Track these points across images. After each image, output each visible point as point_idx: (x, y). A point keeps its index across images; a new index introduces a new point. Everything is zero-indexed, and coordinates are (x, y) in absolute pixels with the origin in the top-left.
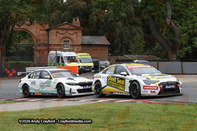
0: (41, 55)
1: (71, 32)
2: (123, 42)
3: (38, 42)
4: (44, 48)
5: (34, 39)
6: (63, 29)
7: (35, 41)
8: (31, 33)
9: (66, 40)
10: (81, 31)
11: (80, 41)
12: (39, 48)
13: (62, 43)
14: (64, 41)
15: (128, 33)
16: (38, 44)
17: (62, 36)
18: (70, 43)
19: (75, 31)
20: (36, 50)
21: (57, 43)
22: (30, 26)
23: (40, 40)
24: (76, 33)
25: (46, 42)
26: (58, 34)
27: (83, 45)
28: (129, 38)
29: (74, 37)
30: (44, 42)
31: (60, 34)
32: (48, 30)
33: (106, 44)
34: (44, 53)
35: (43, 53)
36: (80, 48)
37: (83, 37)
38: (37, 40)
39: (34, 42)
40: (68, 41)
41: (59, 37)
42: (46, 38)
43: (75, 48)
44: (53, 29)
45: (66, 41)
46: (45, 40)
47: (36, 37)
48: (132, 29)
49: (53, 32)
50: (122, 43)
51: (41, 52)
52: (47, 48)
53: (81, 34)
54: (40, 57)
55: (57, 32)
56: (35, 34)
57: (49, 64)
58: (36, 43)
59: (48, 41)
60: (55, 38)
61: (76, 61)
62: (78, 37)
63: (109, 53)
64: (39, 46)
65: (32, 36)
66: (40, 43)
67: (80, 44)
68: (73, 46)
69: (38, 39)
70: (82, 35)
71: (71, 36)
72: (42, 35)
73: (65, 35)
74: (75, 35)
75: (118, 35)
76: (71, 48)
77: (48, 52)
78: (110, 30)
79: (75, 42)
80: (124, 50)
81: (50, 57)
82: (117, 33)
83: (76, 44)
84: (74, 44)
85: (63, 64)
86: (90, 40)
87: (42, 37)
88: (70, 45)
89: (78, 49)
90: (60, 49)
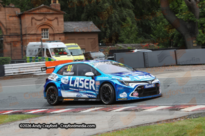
0: (13, 48)
1: (49, 17)
2: (113, 28)
3: (8, 31)
4: (16, 39)
5: (3, 28)
6: (40, 14)
7: (4, 30)
9: (45, 27)
10: (62, 16)
11: (63, 29)
12: (9, 40)
13: (39, 32)
14: (42, 30)
15: (118, 17)
16: (8, 34)
17: (39, 23)
18: (50, 31)
19: (55, 16)
20: (6, 42)
21: (33, 32)
23: (10, 29)
24: (57, 18)
25: (19, 32)
26: (33, 20)
27: (66, 33)
28: (118, 22)
29: (54, 23)
30: (15, 31)
31: (36, 20)
32: (20, 16)
33: (95, 30)
34: (17, 46)
35: (15, 46)
36: (63, 37)
37: (65, 23)
38: (6, 30)
39: (3, 32)
40: (47, 29)
41: (35, 24)
42: (17, 26)
43: (57, 38)
44: (28, 14)
45: (45, 29)
46: (16, 29)
47: (5, 25)
48: (121, 12)
49: (27, 19)
50: (111, 29)
51: (12, 44)
52: (20, 39)
53: (63, 19)
54: (11, 50)
55: (32, 18)
56: (3, 22)
57: (28, 59)
58: (5, 33)
59: (21, 30)
60: (31, 26)
61: (66, 54)
62: (60, 23)
63: (99, 43)
64: (9, 36)
66: (10, 34)
67: (62, 32)
68: (54, 35)
69: (8, 27)
70: (65, 21)
71: (51, 23)
72: (13, 23)
73: (43, 21)
74: (56, 21)
75: (106, 19)
76: (51, 38)
77: (22, 44)
78: (95, 14)
79: (56, 30)
80: (114, 38)
81: (29, 51)
82: (105, 18)
83: (57, 32)
84: (55, 33)
85: (49, 59)
86: (75, 27)
87: (13, 25)
88: (50, 34)
89: (60, 39)
90: (37, 40)
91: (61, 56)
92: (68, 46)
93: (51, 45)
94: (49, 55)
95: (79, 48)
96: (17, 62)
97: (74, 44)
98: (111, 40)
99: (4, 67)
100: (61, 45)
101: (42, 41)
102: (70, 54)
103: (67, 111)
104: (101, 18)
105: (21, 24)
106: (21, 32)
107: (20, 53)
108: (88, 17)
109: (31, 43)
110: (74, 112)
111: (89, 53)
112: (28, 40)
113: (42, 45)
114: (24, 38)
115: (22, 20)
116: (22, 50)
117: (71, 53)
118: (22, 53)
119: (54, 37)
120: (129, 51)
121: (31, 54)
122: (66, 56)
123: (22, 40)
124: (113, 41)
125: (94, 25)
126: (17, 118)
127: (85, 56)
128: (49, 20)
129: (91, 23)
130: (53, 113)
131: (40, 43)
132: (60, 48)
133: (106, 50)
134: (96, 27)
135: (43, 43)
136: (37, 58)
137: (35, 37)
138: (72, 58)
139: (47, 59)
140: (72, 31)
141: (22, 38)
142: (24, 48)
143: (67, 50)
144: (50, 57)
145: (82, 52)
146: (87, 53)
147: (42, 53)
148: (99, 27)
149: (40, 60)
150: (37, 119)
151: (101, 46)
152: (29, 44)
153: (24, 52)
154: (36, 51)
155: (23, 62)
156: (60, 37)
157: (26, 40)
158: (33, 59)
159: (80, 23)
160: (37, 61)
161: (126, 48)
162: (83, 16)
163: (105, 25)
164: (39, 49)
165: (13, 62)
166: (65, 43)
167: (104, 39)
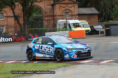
0: (49, 23)
1: (69, 5)
3: (46, 14)
4: (50, 18)
5: (43, 12)
6: (64, 4)
7: (44, 13)
8: (41, 8)
10: (77, 4)
11: (77, 12)
12: (47, 18)
14: (65, 13)
15: (109, 5)
16: (46, 15)
17: (63, 9)
18: (70, 13)
19: (73, 5)
20: (45, 20)
21: (60, 14)
22: (40, 3)
23: (47, 13)
25: (52, 14)
26: (60, 7)
27: (79, 15)
29: (72, 9)
30: (50, 14)
31: (62, 7)
32: (53, 5)
33: (96, 13)
34: (51, 22)
36: (77, 17)
37: (79, 9)
38: (45, 13)
40: (68, 12)
41: (62, 9)
42: (52, 11)
43: (74, 17)
44: (57, 4)
45: (67, 12)
47: (44, 10)
51: (48, 21)
52: (53, 18)
54: (48, 25)
56: (44, 8)
57: (58, 30)
58: (44, 15)
59: (53, 13)
60: (59, 11)
62: (75, 9)
63: (99, 20)
64: (47, 17)
65: (42, 10)
66: (47, 15)
67: (77, 14)
68: (72, 16)
69: (46, 12)
70: (78, 7)
71: (70, 9)
72: (49, 9)
73: (66, 8)
74: (73, 7)
75: (103, 6)
76: (71, 18)
77: (54, 21)
78: (96, 4)
79: (73, 13)
80: (107, 17)
81: (58, 25)
84: (73, 14)
85: (70, 29)
86: (84, 11)
88: (70, 15)
89: (75, 18)
90: (63, 19)
91: (77, 28)
92: (81, 22)
93: (71, 22)
94: (70, 27)
95: (87, 23)
96: (52, 31)
97: (84, 21)
98: (105, 18)
99: (45, 34)
100: (77, 21)
101: (66, 19)
102: (82, 27)
103: (91, 62)
104: (99, 6)
105: (53, 9)
106: (54, 14)
108: (91, 5)
109: (59, 20)
110: (95, 63)
111: (93, 26)
112: (57, 18)
113: (66, 21)
114: (55, 18)
115: (54, 8)
117: (83, 26)
119: (72, 17)
121: (59, 27)
122: (80, 28)
123: (54, 19)
124: (106, 19)
125: (95, 10)
126: (61, 66)
127: (91, 28)
128: (69, 7)
129: (94, 8)
130: (82, 63)
131: (65, 20)
132: (76, 23)
133: (102, 24)
134: (97, 11)
136: (63, 29)
137: (61, 17)
138: (84, 29)
139: (69, 30)
140: (83, 13)
141: (54, 17)
142: (55, 23)
143: (80, 24)
144: (71, 28)
145: (89, 26)
146: (91, 26)
147: (66, 27)
148: (99, 11)
149: (65, 30)
150: (73, 66)
151: (99, 22)
152: (58, 21)
153: (55, 25)
154: (62, 25)
155: (56, 31)
156: (76, 17)
157: (56, 18)
158: (61, 30)
159: (87, 8)
160: (63, 31)
161: (115, 23)
162: (88, 4)
163: (102, 10)
164: (65, 24)
165: (50, 31)
166: (79, 20)
167: (101, 18)
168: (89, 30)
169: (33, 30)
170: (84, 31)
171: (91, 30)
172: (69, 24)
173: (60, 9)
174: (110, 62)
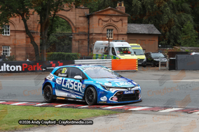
0: (80, 46)
1: (114, 19)
2: (172, 31)
3: (78, 30)
4: (83, 37)
5: (72, 27)
6: (106, 15)
7: (73, 29)
8: (70, 20)
9: (110, 28)
10: (127, 18)
11: (126, 30)
12: (77, 37)
13: (105, 32)
14: (107, 30)
15: (177, 21)
16: (77, 33)
17: (105, 24)
18: (115, 31)
19: (120, 18)
20: (75, 40)
21: (100, 32)
22: (68, 12)
23: (79, 28)
24: (121, 20)
25: (86, 31)
26: (100, 21)
27: (129, 34)
28: (178, 27)
29: (119, 25)
30: (83, 30)
31: (103, 21)
32: (88, 17)
33: (155, 33)
34: (84, 43)
35: (82, 43)
36: (126, 37)
37: (129, 25)
38: (76, 28)
39: (72, 31)
40: (112, 30)
41: (102, 24)
42: (86, 25)
43: (120, 38)
44: (95, 15)
45: (110, 30)
46: (84, 28)
47: (75, 24)
48: (180, 16)
49: (95, 19)
50: (170, 32)
51: (80, 42)
52: (87, 37)
53: (127, 21)
54: (79, 47)
55: (100, 19)
56: (74, 21)
57: (94, 56)
58: (74, 32)
59: (89, 29)
60: (97, 26)
61: (130, 53)
62: (123, 25)
63: (159, 44)
64: (78, 35)
65: (70, 23)
66: (79, 32)
67: (125, 33)
68: (118, 35)
69: (77, 26)
70: (128, 23)
71: (116, 24)
72: (82, 23)
73: (109, 22)
74: (120, 22)
75: (166, 23)
76: (116, 38)
77: (89, 42)
78: (156, 18)
79: (120, 30)
80: (172, 41)
82: (165, 21)
83: (121, 33)
84: (119, 33)
85: (114, 57)
86: (137, 29)
87: (81, 25)
88: (114, 34)
89: (123, 39)
90: (103, 39)
91: (126, 55)
92: (132, 46)
93: (117, 44)
94: (114, 53)
95: (141, 48)
96: (85, 59)
97: (136, 44)
98: (169, 42)
99: (74, 62)
100: (126, 44)
101: (109, 40)
102: (133, 53)
103: (146, 110)
104: (161, 22)
105: (89, 24)
106: (89, 31)
107: (87, 51)
108: (149, 20)
109: (98, 42)
110: (153, 111)
111: (150, 54)
112: (95, 38)
113: (109, 43)
114: (91, 37)
115: (91, 21)
116: (88, 47)
117: (135, 53)
118: (88, 50)
119: (118, 37)
120: (187, 53)
121: (97, 51)
122: (130, 55)
123: (89, 38)
124: (171, 43)
125: (155, 28)
126: (99, 113)
127: (146, 56)
128: (114, 21)
129: (153, 26)
130: (131, 111)
131: (107, 42)
132: (124, 48)
133: (164, 51)
134: (157, 30)
135: (110, 42)
136: (103, 56)
137: (101, 37)
138: (135, 57)
139: (113, 57)
140: (135, 32)
142: (90, 46)
143: (130, 50)
144: (116, 55)
145: (143, 52)
146: (147, 53)
147: (108, 52)
148: (159, 30)
149: (106, 58)
150: (118, 115)
151: (160, 47)
152: (96, 43)
153: (90, 49)
154: (102, 49)
155: (91, 59)
158: (99, 56)
159: (142, 25)
160: (103, 58)
161: (184, 51)
162: (145, 18)
163: (165, 28)
164: (106, 48)
165: (81, 58)
166: (129, 43)
167: (163, 41)
168: (143, 60)
169: (55, 55)
170: (135, 60)
171: (147, 59)
172: (113, 49)
173: (100, 24)
174: (176, 111)
